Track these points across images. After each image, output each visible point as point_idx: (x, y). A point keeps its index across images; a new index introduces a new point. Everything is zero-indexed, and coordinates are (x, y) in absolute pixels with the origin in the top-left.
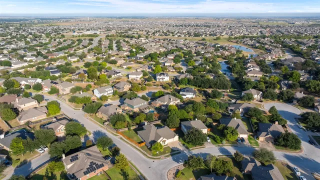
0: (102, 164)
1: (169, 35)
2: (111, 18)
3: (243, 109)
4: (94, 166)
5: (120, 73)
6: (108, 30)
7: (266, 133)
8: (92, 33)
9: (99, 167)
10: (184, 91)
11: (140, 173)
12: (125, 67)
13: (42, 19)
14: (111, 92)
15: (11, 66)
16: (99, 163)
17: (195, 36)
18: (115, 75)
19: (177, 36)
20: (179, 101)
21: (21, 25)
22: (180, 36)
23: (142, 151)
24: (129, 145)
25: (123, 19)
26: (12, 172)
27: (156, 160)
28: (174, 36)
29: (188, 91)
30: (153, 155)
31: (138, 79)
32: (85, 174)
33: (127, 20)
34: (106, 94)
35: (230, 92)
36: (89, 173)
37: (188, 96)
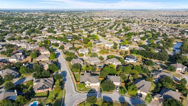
0: (49, 87)
1: (155, 22)
2: (127, 11)
3: (160, 76)
4: (44, 87)
5: (102, 42)
6: (119, 18)
7: (160, 95)
8: (108, 19)
9: (46, 88)
10: (128, 58)
11: (64, 97)
12: (108, 39)
13: (89, 11)
14: (87, 52)
15: (56, 33)
16: (47, 86)
17: (174, 23)
18: (99, 43)
19: (160, 23)
20: (120, 63)
21: (77, 14)
22: (162, 23)
23: (76, 86)
24: (72, 82)
25: (134, 11)
26: (17, 81)
27: (78, 93)
28: (158, 22)
29: (131, 58)
30: (79, 90)
31: (110, 47)
32: (38, 90)
33: (136, 12)
34: (84, 53)
35: (165, 63)
36: (40, 90)
37: (130, 61)
